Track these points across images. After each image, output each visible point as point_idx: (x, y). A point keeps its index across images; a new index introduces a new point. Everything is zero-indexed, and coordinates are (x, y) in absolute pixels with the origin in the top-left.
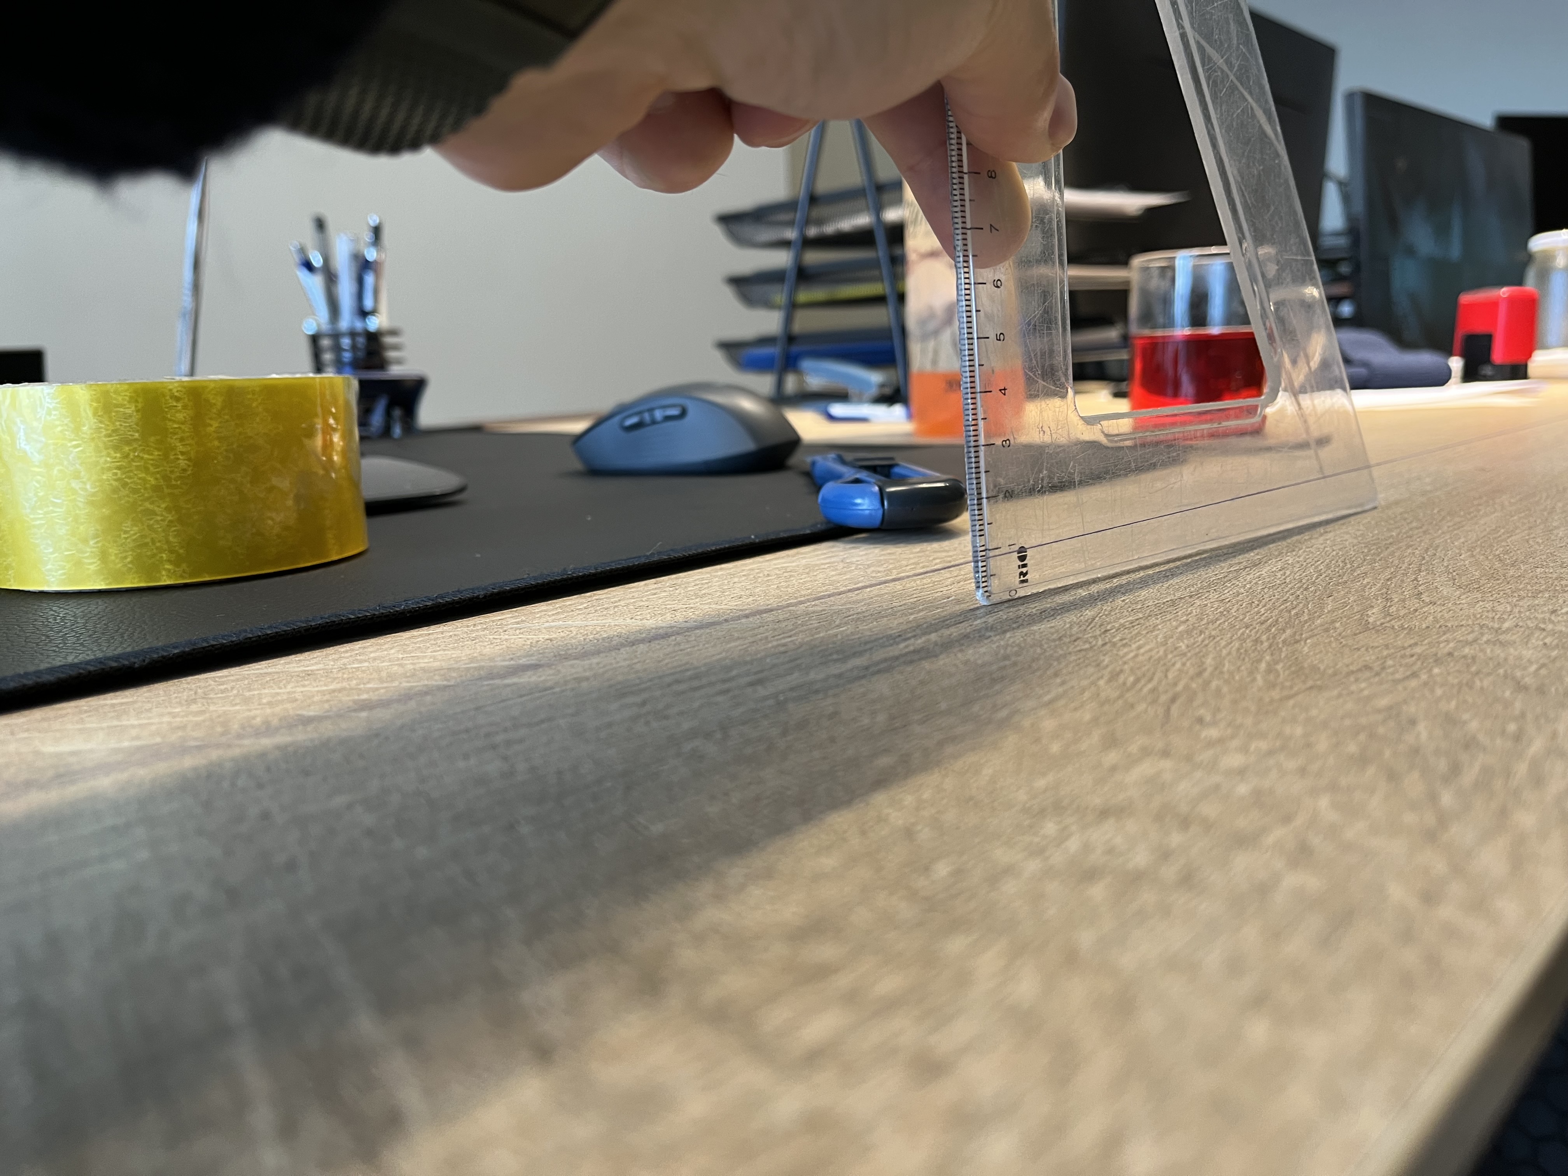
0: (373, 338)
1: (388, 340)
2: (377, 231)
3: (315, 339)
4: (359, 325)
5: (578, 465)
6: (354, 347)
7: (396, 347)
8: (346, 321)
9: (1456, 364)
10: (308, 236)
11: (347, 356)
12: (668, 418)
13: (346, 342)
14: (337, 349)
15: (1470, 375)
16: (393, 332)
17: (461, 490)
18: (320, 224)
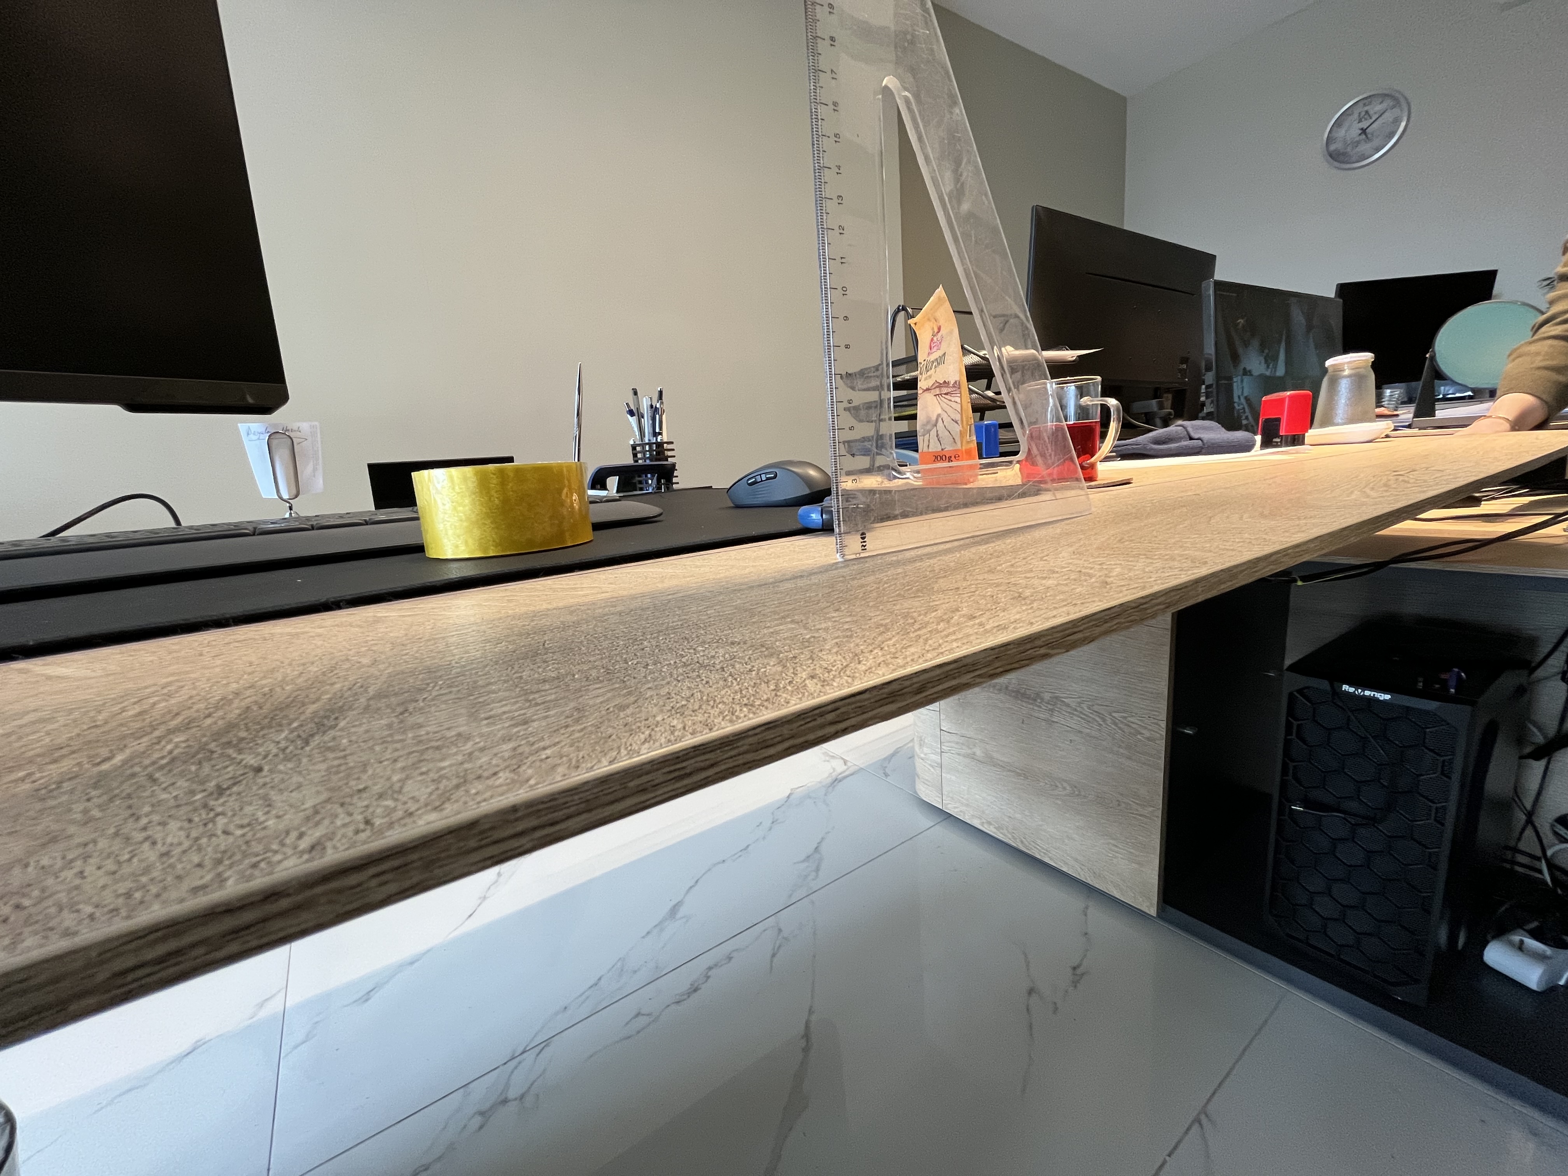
1: (666, 446)
2: (660, 394)
3: (634, 447)
4: (653, 440)
5: (730, 504)
6: (651, 450)
7: (672, 450)
8: (647, 438)
9: (1258, 438)
10: (630, 399)
11: (648, 454)
12: (768, 479)
13: (647, 448)
14: (643, 451)
15: (1267, 443)
16: (669, 443)
17: (660, 515)
18: (635, 392)
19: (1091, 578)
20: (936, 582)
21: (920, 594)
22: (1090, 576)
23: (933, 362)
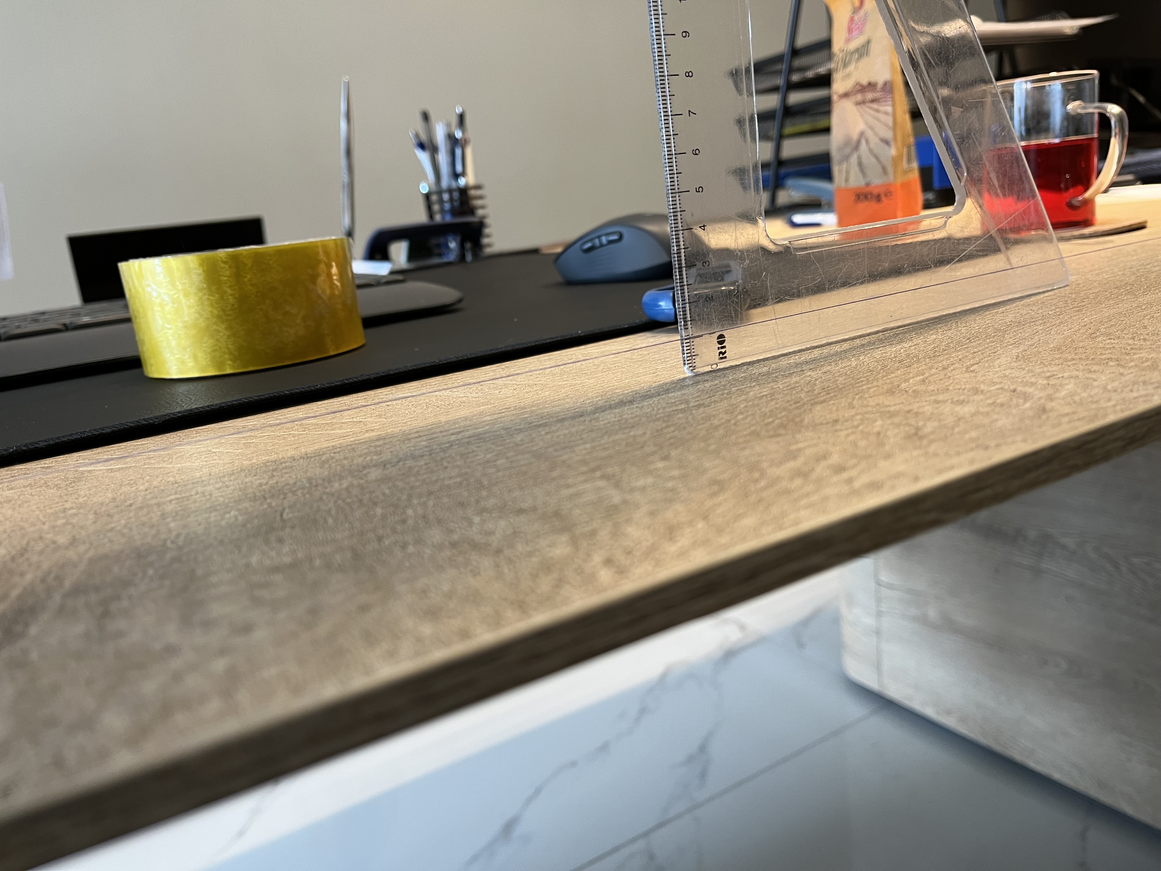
0: (464, 192)
1: (473, 193)
2: (461, 118)
3: (427, 196)
4: (454, 184)
5: (559, 279)
6: (451, 200)
7: (481, 197)
8: (446, 182)
10: (419, 125)
11: (447, 206)
12: (611, 242)
13: (446, 197)
14: (441, 201)
16: (478, 187)
17: (460, 301)
18: (426, 117)
19: (1026, 401)
20: (811, 410)
21: (782, 432)
22: (1026, 397)
23: (852, 53)
